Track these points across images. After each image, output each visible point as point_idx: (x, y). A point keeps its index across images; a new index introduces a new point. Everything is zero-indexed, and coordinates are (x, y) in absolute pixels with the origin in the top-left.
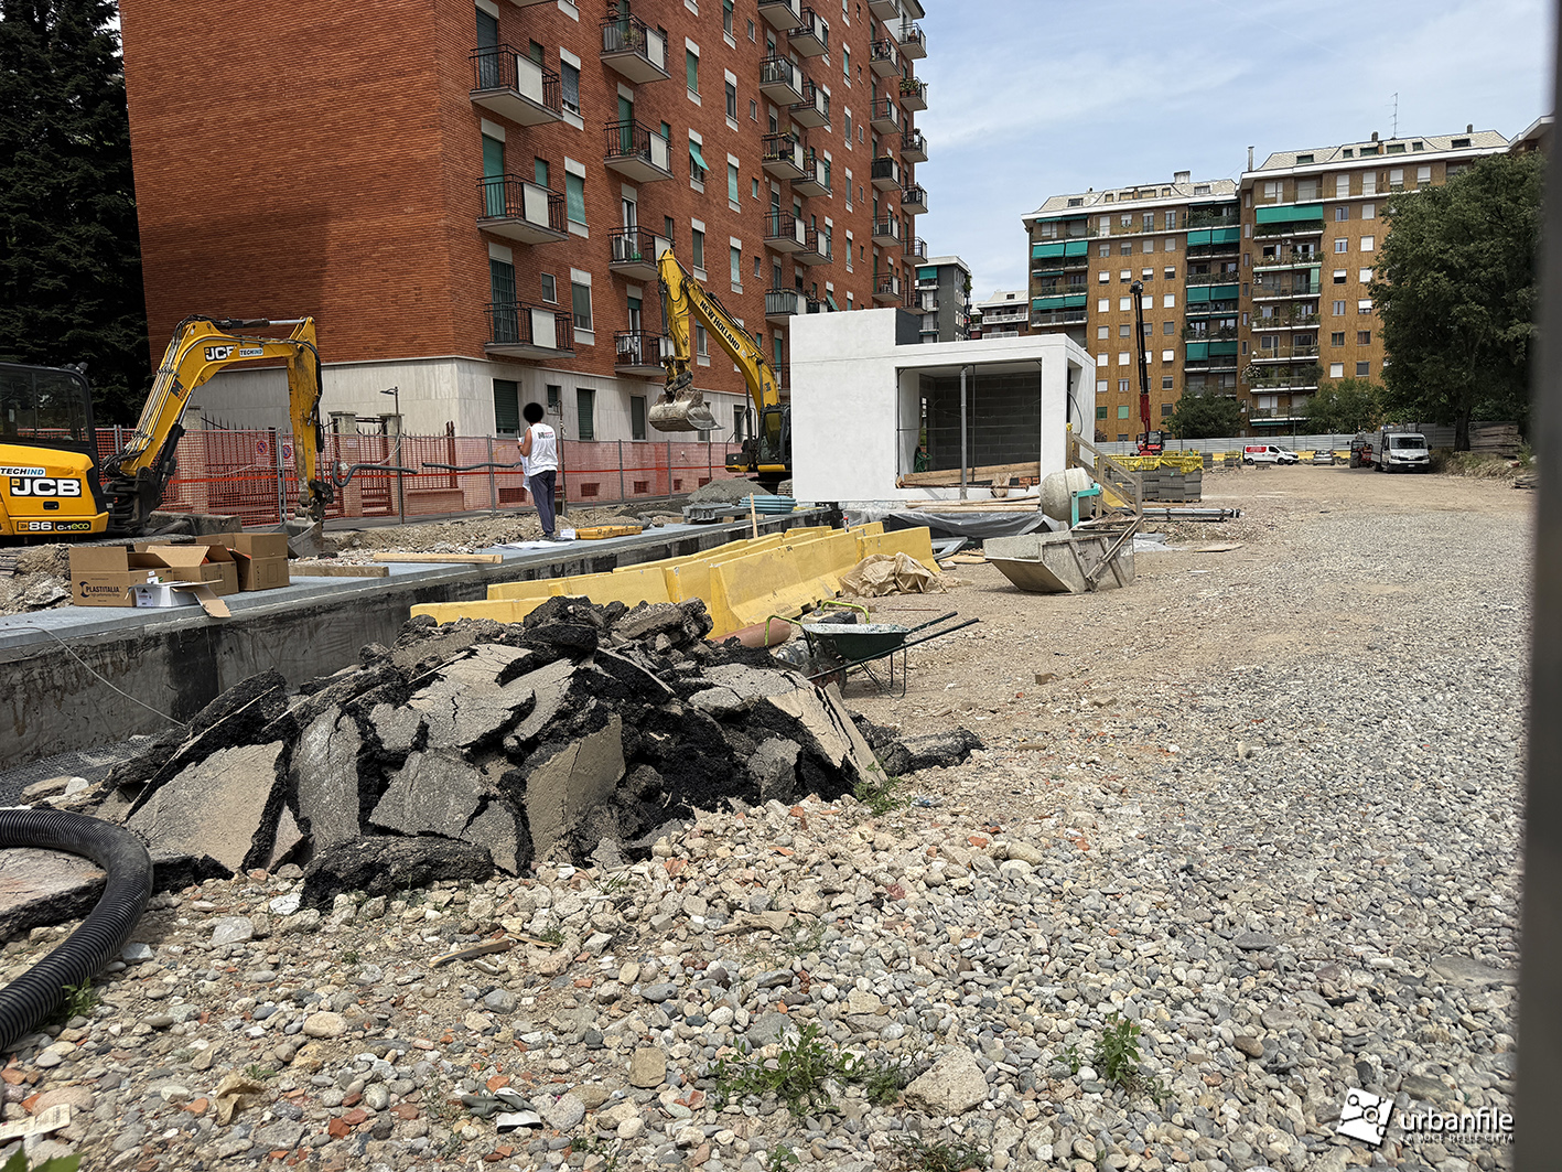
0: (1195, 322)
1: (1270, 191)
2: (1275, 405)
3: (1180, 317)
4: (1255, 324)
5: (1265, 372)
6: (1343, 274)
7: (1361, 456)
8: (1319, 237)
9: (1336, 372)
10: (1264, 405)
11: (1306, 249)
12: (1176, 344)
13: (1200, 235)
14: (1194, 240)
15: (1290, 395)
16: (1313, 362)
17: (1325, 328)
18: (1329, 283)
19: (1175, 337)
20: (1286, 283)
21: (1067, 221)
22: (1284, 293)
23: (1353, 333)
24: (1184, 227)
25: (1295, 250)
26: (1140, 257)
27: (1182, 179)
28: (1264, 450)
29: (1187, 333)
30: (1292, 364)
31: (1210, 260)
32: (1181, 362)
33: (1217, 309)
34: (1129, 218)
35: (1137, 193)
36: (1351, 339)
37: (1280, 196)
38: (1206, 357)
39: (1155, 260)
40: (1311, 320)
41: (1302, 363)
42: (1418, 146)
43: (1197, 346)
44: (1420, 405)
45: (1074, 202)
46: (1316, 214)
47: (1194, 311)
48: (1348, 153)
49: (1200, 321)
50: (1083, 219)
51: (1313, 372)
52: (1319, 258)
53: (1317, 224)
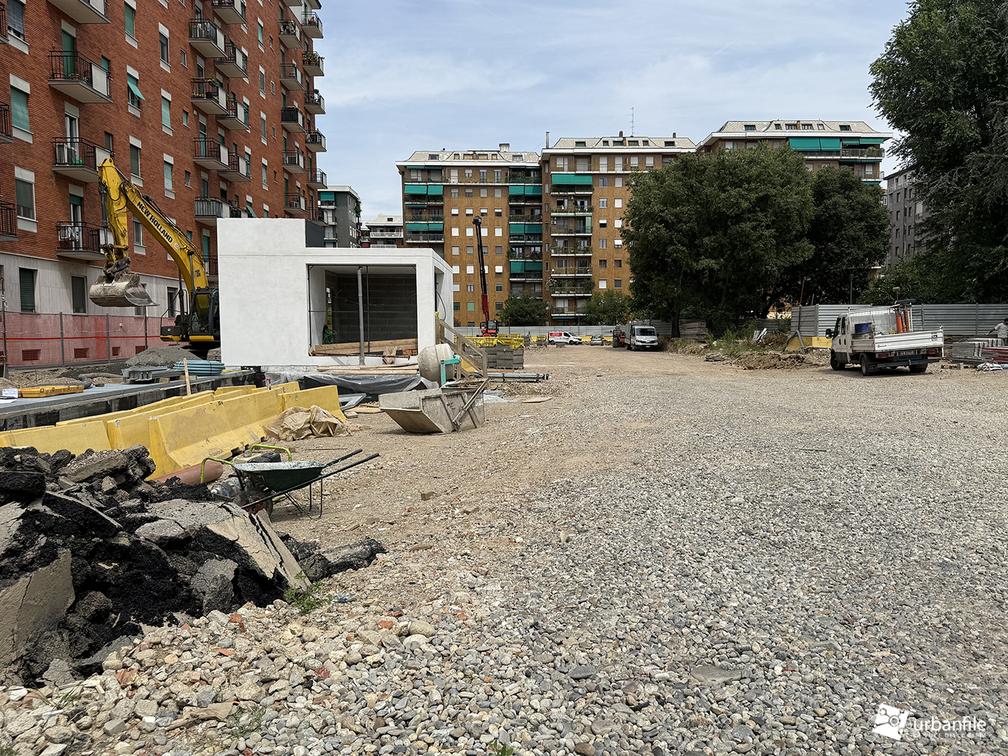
0: (515, 247)
1: (560, 163)
2: (566, 305)
3: (505, 243)
4: (553, 251)
5: (560, 283)
6: (605, 222)
7: (619, 340)
8: (589, 197)
9: (603, 285)
10: (560, 305)
11: (582, 203)
12: (504, 262)
13: (517, 188)
14: (513, 191)
15: (575, 299)
16: (589, 278)
17: (596, 255)
18: (597, 227)
19: (503, 257)
20: (571, 225)
21: (428, 170)
22: (570, 232)
23: (612, 260)
24: (506, 182)
25: (576, 204)
26: (479, 200)
27: (504, 149)
28: (560, 335)
29: (511, 254)
30: (576, 279)
31: (524, 206)
32: (507, 274)
33: (529, 239)
34: (470, 171)
35: (475, 155)
36: (610, 263)
37: (566, 167)
38: (523, 272)
39: (489, 202)
40: (587, 250)
41: (582, 278)
42: (646, 143)
43: (518, 264)
44: (651, 308)
45: (433, 157)
46: (588, 181)
47: (514, 239)
48: (606, 143)
49: (519, 247)
50: (439, 170)
51: (589, 284)
52: (590, 210)
53: (588, 187)
